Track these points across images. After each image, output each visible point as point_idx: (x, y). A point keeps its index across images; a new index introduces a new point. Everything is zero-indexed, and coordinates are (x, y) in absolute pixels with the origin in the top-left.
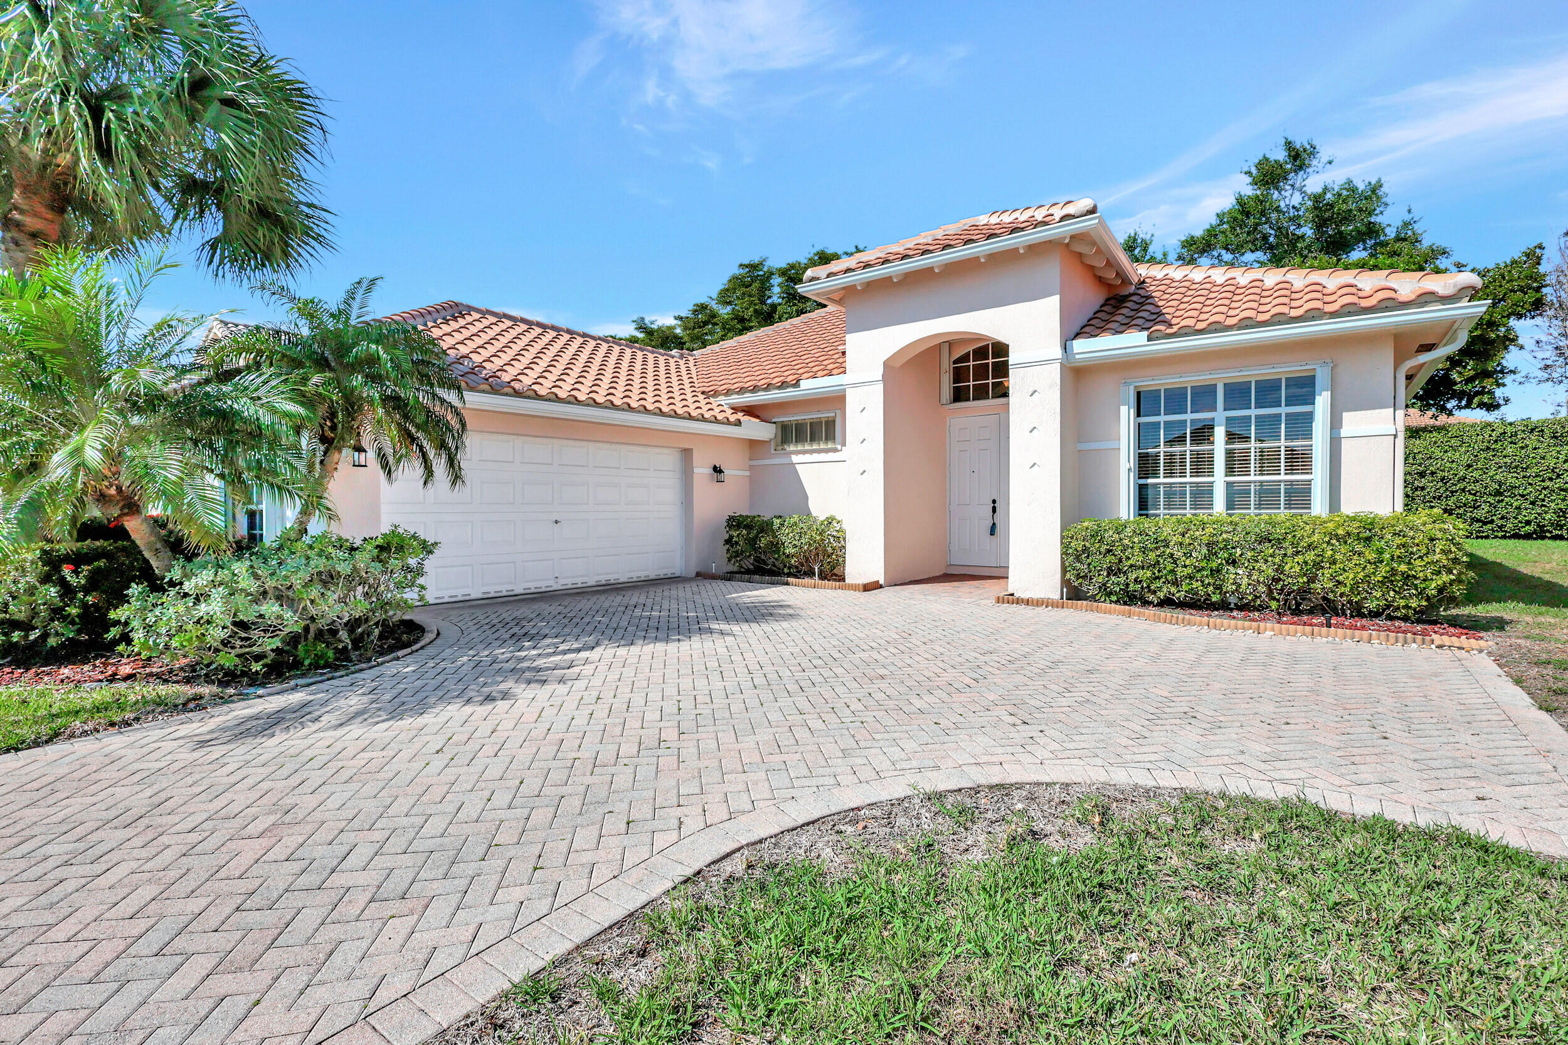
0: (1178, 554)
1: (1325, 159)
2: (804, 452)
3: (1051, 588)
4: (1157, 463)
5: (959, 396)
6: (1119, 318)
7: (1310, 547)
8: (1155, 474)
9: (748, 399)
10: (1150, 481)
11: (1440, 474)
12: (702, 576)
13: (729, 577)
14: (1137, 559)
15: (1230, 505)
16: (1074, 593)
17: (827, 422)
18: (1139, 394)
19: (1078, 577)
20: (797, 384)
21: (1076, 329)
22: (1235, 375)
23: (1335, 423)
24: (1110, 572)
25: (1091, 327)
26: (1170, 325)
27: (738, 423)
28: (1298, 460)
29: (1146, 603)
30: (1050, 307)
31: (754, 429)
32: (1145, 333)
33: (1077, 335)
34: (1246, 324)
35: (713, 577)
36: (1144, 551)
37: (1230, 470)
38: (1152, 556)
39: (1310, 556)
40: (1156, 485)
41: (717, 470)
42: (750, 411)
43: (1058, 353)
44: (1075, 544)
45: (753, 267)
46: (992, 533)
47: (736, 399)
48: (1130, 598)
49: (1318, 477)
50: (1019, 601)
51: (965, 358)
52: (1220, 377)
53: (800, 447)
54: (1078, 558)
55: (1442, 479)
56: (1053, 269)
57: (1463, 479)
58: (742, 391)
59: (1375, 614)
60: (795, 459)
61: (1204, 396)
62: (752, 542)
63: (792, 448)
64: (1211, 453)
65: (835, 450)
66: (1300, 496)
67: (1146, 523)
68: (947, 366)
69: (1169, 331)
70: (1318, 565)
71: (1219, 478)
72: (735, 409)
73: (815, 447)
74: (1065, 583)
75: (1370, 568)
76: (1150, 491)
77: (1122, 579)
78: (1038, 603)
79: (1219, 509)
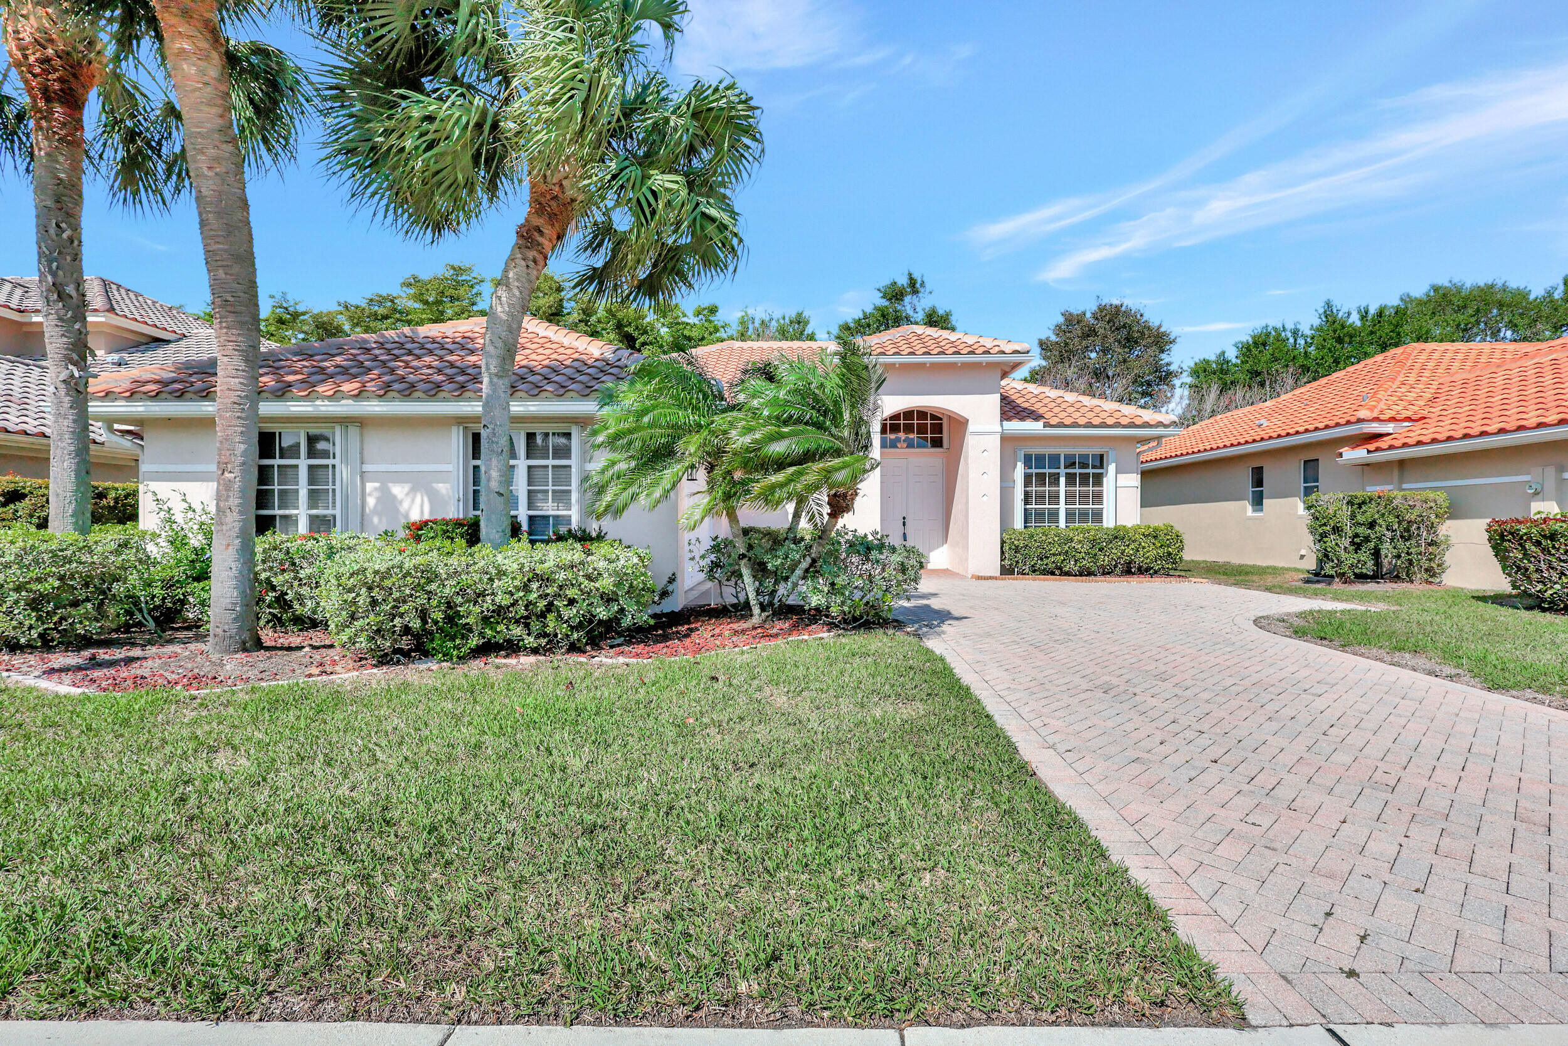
1: (928, 291)
3: (993, 566)
4: (1032, 496)
8: (1032, 503)
10: (1028, 506)
15: (1067, 521)
16: (1007, 571)
18: (1026, 455)
22: (1070, 450)
23: (1115, 480)
28: (1098, 498)
30: (993, 400)
37: (1067, 501)
40: (1032, 509)
43: (999, 429)
49: (1108, 506)
52: (1063, 451)
56: (996, 378)
61: (1054, 460)
64: (1058, 492)
66: (1097, 517)
69: (1052, 423)
71: (1062, 506)
74: (1002, 566)
76: (1028, 513)
78: (991, 578)
79: (1062, 523)
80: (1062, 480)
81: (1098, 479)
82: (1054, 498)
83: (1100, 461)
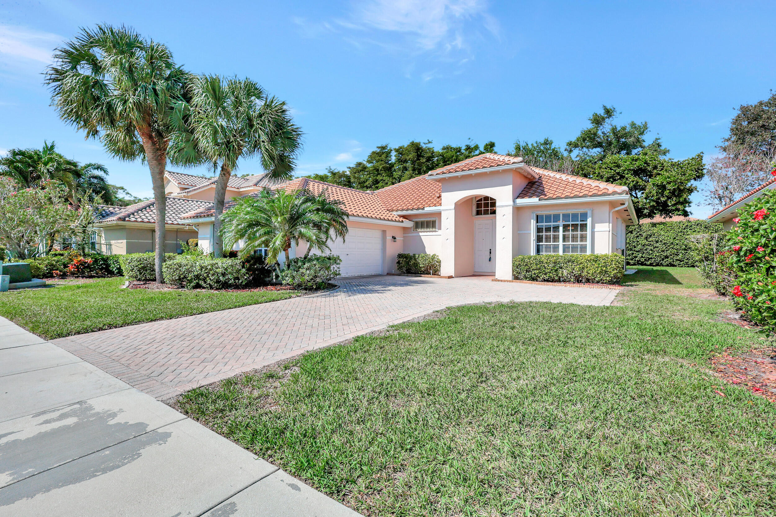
0: (546, 265)
1: (619, 112)
2: (424, 232)
3: (510, 277)
4: (542, 238)
5: (478, 213)
6: (531, 191)
7: (581, 263)
8: (542, 241)
9: (404, 213)
10: (540, 243)
11: (664, 241)
12: (388, 274)
13: (399, 275)
14: (534, 267)
15: (564, 251)
16: (516, 278)
17: (433, 222)
18: (537, 216)
19: (517, 273)
20: (423, 209)
21: (518, 195)
22: (565, 212)
23: (593, 227)
24: (527, 271)
25: (523, 194)
26: (546, 196)
27: (402, 222)
28: (583, 238)
29: (537, 281)
30: (509, 188)
31: (408, 224)
32: (538, 198)
33: (518, 197)
34: (567, 197)
35: (393, 275)
36: (536, 264)
37: (564, 240)
38: (539, 266)
39: (581, 266)
40: (542, 245)
41: (394, 238)
42: (404, 217)
43: (512, 203)
44: (517, 263)
45: (383, 148)
46: (490, 261)
47: (400, 213)
48: (533, 279)
49: (588, 243)
50: (499, 281)
51: (481, 200)
52: (561, 212)
53: (423, 230)
54: (517, 268)
55: (665, 244)
56: (510, 177)
57: (672, 243)
58: (403, 210)
59: (598, 282)
60: (421, 234)
61: (556, 218)
62: (408, 263)
63: (420, 230)
64: (558, 235)
65: (436, 231)
66: (583, 249)
67: (538, 257)
68: (475, 203)
69: (546, 198)
70: (583, 268)
71: (561, 243)
72: (400, 216)
73: (428, 230)
74: (513, 275)
75: (596, 269)
76: (541, 247)
77: (530, 273)
78: (505, 281)
79: (561, 252)
80: (561, 229)
81: (584, 227)
82: (556, 238)
83: (584, 216)
